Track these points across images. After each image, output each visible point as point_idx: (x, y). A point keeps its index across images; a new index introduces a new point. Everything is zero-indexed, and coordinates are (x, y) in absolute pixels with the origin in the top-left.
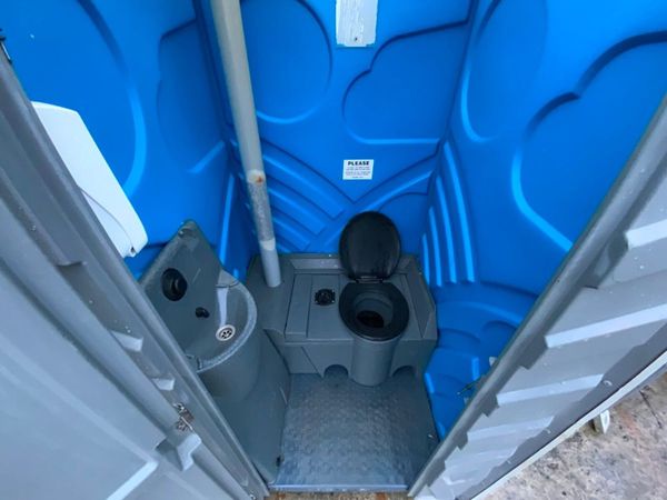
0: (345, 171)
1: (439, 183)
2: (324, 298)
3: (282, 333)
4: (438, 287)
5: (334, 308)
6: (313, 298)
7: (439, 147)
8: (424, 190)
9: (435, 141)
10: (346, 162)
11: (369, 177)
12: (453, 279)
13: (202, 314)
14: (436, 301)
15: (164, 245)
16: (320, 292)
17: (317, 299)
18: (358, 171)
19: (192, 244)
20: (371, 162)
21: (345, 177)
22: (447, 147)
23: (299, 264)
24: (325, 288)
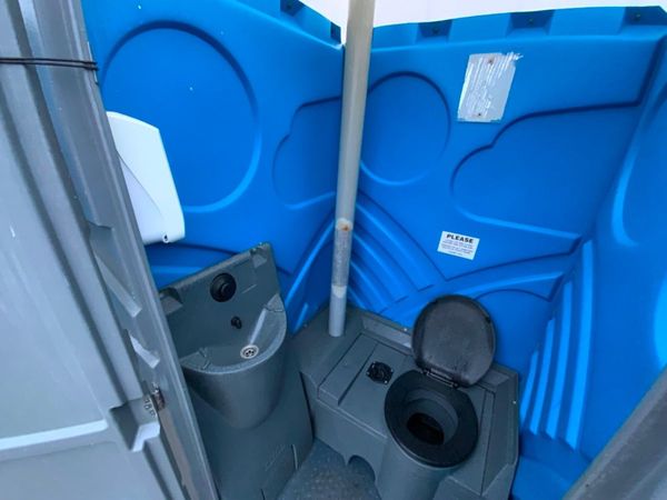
0: (441, 242)
1: (568, 290)
2: (378, 372)
3: (316, 386)
4: (531, 434)
5: (383, 389)
6: (368, 366)
7: (576, 245)
8: (546, 294)
9: (573, 236)
10: (445, 234)
11: (471, 256)
12: (552, 431)
13: (237, 323)
14: (521, 452)
15: (233, 254)
16: (377, 364)
17: (370, 370)
18: (458, 247)
19: (259, 261)
20: (476, 241)
21: (440, 249)
22: (588, 248)
23: (368, 324)
24: (386, 363)
